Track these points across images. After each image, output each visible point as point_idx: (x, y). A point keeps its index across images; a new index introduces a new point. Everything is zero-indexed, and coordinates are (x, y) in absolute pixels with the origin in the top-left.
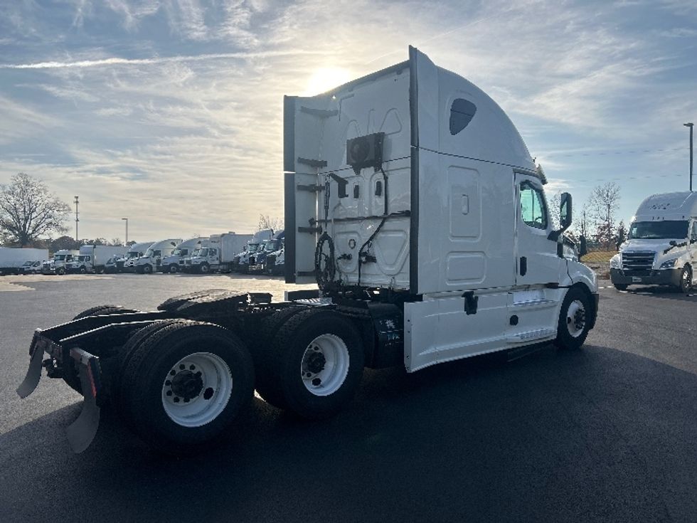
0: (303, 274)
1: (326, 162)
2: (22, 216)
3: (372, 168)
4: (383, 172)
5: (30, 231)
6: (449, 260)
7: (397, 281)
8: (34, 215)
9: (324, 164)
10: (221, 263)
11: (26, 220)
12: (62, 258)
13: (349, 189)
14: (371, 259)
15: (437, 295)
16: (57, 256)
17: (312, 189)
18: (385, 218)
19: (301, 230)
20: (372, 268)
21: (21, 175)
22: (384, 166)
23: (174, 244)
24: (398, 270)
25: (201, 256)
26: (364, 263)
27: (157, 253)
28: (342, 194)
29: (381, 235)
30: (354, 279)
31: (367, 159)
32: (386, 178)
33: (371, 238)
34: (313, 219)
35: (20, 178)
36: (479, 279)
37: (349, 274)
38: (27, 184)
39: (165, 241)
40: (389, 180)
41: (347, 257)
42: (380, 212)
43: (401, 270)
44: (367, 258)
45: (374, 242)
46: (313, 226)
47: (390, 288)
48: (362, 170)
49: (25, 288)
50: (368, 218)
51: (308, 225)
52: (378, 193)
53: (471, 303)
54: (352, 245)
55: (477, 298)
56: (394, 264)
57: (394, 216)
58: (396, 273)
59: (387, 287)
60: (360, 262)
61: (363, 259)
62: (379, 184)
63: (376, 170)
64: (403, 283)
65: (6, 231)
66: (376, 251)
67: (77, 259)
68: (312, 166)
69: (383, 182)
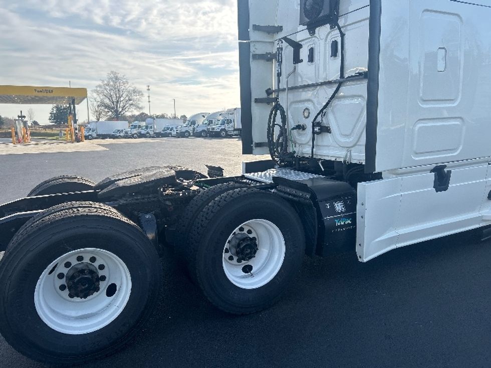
0: (259, 145)
1: (282, 27)
2: (114, 99)
3: (328, 26)
4: (339, 29)
5: (120, 110)
6: (417, 129)
7: (353, 154)
8: (122, 99)
9: (280, 29)
10: (235, 130)
11: (117, 102)
12: (135, 127)
13: (304, 54)
14: (326, 130)
15: (400, 171)
16: (132, 126)
17: (268, 58)
18: (340, 83)
19: (257, 101)
20: (326, 139)
21: (112, 72)
22: (341, 22)
23: (204, 116)
24: (355, 142)
25: (221, 124)
26: (318, 133)
27: (193, 123)
28: (297, 60)
29: (335, 102)
30: (307, 151)
31: (321, 15)
32: (342, 35)
33: (325, 107)
34: (270, 89)
35: (112, 75)
36: (454, 150)
37: (302, 145)
38: (117, 78)
39: (199, 114)
40: (346, 37)
41: (301, 128)
42: (336, 76)
43: (357, 143)
44: (321, 129)
45: (329, 110)
46: (270, 96)
47: (345, 161)
48: (317, 30)
49: (104, 149)
50: (322, 84)
51: (265, 95)
52: (334, 53)
53: (442, 179)
54: (306, 114)
55: (449, 172)
56: (350, 134)
57: (352, 78)
58: (351, 145)
59: (342, 160)
60: (314, 133)
61: (317, 129)
62: (335, 44)
63: (331, 28)
64: (359, 156)
65: (106, 110)
66: (331, 120)
67: (144, 128)
68: (269, 33)
69: (339, 40)
